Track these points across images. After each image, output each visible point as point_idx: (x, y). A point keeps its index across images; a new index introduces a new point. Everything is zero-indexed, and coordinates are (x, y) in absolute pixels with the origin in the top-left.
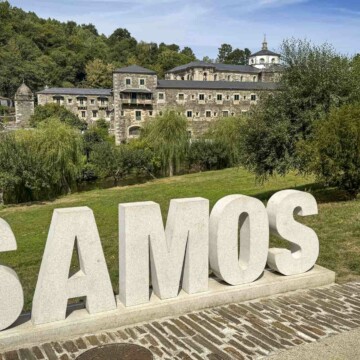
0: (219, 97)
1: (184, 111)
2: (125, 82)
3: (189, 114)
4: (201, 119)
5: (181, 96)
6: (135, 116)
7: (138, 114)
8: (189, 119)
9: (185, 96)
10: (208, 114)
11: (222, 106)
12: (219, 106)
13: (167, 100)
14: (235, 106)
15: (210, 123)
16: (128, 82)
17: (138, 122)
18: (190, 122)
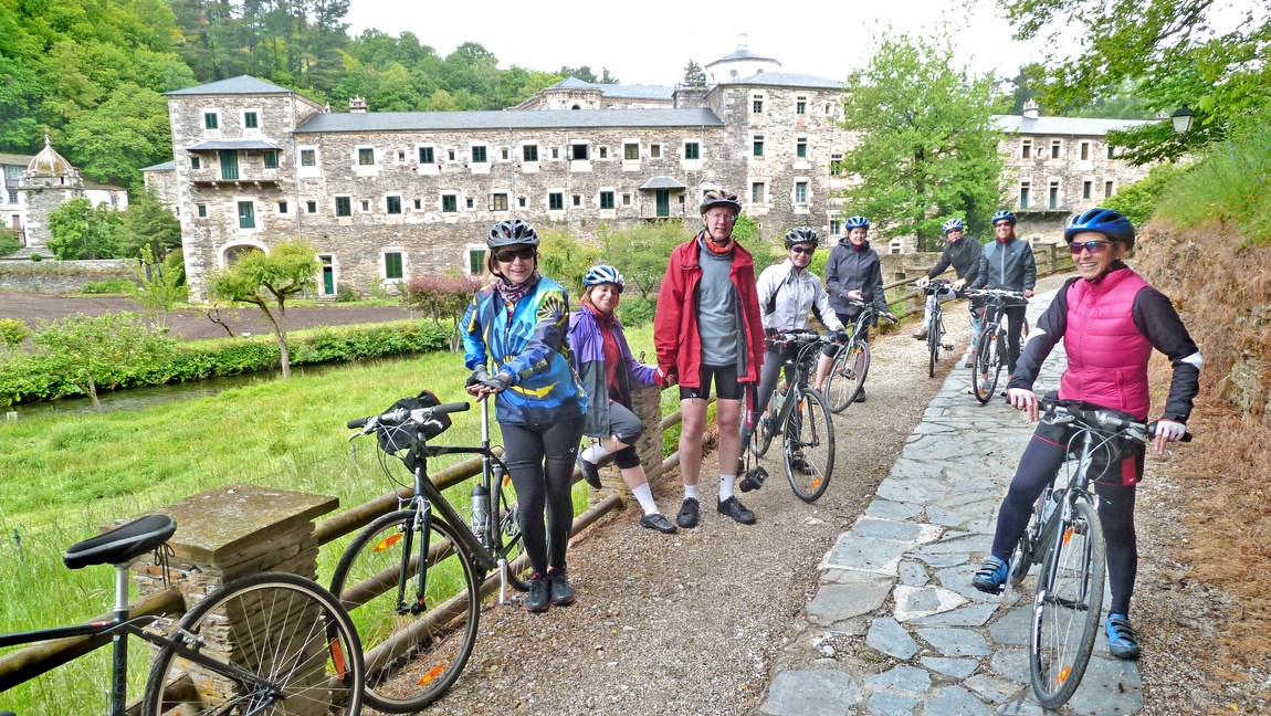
0: (479, 154)
1: (375, 195)
2: (203, 123)
3: (394, 206)
4: (428, 218)
5: (366, 156)
6: (235, 215)
7: (245, 208)
8: (394, 218)
9: (378, 155)
10: (449, 203)
11: (490, 178)
12: (477, 178)
13: (325, 166)
14: (529, 177)
15: (455, 228)
16: (211, 121)
17: (248, 231)
18: (395, 227)
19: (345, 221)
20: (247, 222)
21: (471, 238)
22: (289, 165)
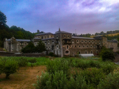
1: (78, 45)
3: (80, 47)
5: (78, 41)
6: (66, 47)
7: (68, 46)
9: (79, 41)
10: (84, 46)
12: (86, 44)
13: (74, 42)
14: (89, 44)
15: (84, 49)
16: (65, 36)
17: (67, 49)
18: (80, 49)
19: (76, 48)
20: (68, 48)
21: (85, 50)
22: (71, 42)
